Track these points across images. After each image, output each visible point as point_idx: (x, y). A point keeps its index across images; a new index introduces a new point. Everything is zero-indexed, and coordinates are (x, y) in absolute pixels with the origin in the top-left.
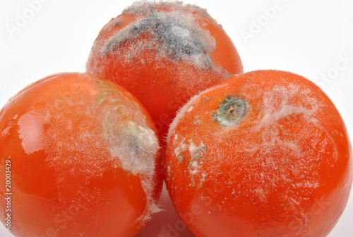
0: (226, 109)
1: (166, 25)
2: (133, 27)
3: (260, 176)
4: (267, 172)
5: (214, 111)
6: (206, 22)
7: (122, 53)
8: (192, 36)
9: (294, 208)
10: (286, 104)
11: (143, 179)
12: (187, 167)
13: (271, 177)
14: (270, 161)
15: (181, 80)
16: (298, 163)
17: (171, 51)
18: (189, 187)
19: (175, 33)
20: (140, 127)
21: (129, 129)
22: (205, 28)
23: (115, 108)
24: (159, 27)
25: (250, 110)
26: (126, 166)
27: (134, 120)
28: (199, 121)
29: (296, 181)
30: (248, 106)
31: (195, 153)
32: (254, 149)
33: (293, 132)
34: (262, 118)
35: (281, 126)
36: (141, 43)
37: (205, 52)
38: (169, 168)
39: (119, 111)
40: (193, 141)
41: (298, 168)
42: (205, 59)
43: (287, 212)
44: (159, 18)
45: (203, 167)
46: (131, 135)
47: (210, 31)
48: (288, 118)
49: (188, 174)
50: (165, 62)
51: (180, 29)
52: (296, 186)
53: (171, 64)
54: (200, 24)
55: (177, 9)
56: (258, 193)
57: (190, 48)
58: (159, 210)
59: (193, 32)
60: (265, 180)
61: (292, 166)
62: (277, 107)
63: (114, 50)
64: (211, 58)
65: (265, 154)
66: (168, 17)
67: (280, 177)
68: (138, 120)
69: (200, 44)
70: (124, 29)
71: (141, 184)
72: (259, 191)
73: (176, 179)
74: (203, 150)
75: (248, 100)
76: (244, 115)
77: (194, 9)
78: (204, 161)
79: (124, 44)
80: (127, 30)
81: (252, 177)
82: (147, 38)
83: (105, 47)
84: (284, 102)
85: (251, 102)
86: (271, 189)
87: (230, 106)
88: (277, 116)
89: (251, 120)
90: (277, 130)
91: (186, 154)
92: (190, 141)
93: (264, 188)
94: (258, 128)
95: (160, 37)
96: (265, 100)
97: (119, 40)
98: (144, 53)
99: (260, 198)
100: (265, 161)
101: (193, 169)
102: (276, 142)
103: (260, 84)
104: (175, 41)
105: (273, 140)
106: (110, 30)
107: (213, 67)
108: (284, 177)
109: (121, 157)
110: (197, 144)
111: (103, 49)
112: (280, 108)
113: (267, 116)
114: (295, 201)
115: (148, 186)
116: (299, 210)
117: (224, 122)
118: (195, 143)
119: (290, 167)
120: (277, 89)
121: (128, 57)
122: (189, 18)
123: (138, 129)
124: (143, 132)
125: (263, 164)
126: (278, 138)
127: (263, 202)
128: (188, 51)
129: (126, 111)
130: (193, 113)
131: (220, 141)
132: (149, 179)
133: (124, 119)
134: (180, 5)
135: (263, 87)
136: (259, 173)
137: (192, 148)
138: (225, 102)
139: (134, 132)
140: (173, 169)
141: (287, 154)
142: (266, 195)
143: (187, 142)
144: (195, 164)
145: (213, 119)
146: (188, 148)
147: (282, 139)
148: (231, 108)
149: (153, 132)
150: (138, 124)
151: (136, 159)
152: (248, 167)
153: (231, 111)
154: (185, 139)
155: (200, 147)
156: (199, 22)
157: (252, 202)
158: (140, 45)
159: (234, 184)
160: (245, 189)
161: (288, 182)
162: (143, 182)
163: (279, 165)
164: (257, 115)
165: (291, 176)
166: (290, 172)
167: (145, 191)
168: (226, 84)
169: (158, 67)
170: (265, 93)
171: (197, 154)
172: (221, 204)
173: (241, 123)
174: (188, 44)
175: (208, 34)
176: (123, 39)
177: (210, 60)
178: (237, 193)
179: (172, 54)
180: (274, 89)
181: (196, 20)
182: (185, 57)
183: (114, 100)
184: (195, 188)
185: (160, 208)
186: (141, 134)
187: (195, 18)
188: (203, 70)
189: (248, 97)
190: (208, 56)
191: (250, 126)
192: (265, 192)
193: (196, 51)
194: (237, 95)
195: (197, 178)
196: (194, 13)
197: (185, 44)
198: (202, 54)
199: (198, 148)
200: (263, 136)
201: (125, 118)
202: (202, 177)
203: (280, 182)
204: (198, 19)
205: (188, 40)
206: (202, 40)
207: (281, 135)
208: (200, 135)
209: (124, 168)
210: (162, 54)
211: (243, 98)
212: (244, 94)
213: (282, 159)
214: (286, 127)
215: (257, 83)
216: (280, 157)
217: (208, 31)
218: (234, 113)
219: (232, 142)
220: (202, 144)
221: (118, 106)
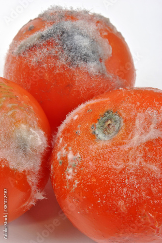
0: (105, 122)
1: (70, 34)
2: (41, 35)
3: (123, 191)
4: (129, 188)
5: (93, 123)
6: (106, 31)
7: (30, 56)
8: (91, 45)
9: (149, 221)
10: (155, 128)
11: (28, 175)
12: (64, 171)
13: (132, 192)
14: (133, 179)
15: (76, 84)
16: (158, 183)
17: (70, 58)
18: (64, 189)
19: (77, 42)
20: (31, 129)
21: (20, 132)
22: (105, 37)
23: (10, 113)
24: (64, 35)
25: (123, 129)
26: (12, 165)
27: (26, 122)
28: (79, 131)
29: (153, 198)
30: (122, 124)
31: (72, 161)
32: (120, 167)
33: (156, 156)
34: (131, 138)
35: (147, 149)
36: (46, 50)
37: (101, 60)
38: (52, 167)
39: (13, 116)
40: (72, 150)
41: (157, 187)
42: (100, 66)
43: (143, 223)
44: (65, 27)
45: (77, 175)
46: (21, 137)
47: (109, 41)
48: (154, 142)
49: (65, 178)
50: (64, 68)
51: (82, 38)
52: (154, 202)
53: (69, 70)
54: (101, 34)
55: (82, 19)
56: (120, 205)
57: (88, 56)
58: (43, 198)
59: (93, 41)
60: (127, 195)
61: (152, 185)
62: (146, 129)
63: (23, 53)
64: (106, 65)
65: (129, 172)
66: (73, 27)
67: (140, 193)
68: (31, 122)
69: (98, 52)
70: (34, 35)
71: (27, 179)
72: (121, 203)
73: (56, 178)
74: (79, 160)
75: (123, 118)
76: (118, 131)
77: (98, 19)
78: (78, 170)
79: (32, 48)
80: (35, 37)
81: (116, 191)
82: (52, 45)
83: (17, 49)
84: (152, 126)
85: (125, 121)
86: (132, 203)
87: (108, 120)
88: (145, 138)
89: (122, 139)
90: (143, 152)
91: (65, 159)
92: (70, 148)
93: (125, 201)
94: (126, 147)
95: (63, 45)
96: (137, 122)
97: (28, 45)
98: (48, 58)
99: (121, 209)
100: (128, 178)
101: (69, 175)
102: (140, 163)
103: (136, 104)
104: (76, 49)
105: (138, 160)
106: (24, 33)
107: (106, 74)
108: (144, 194)
109: (8, 159)
110: (75, 154)
111: (16, 51)
112: (148, 132)
113: (136, 137)
114: (151, 215)
115: (33, 180)
116: (154, 223)
117: (101, 136)
118: (73, 152)
119: (150, 186)
120: (149, 111)
121: (34, 60)
122: (92, 28)
123: (29, 131)
124: (33, 134)
125: (127, 181)
126: (142, 160)
127: (123, 213)
128: (85, 59)
129: (19, 115)
130: (77, 122)
131: (94, 154)
132: (34, 174)
133: (17, 122)
134: (86, 15)
135: (137, 109)
136: (122, 188)
137: (70, 156)
138: (104, 116)
139: (24, 134)
140: (55, 168)
141: (149, 175)
142: (126, 207)
143: (67, 150)
144: (70, 171)
145: (91, 131)
146: (67, 155)
147: (146, 161)
148: (109, 122)
149: (43, 133)
150: (30, 126)
151: (23, 159)
152: (114, 181)
153: (109, 125)
154: (66, 145)
155: (77, 157)
156: (100, 31)
157: (114, 211)
158: (45, 52)
159: (100, 194)
160: (109, 200)
161: (147, 198)
162: (28, 177)
163: (140, 184)
164: (128, 134)
165: (150, 193)
166: (150, 190)
167: (30, 184)
168: (108, 99)
169: (58, 72)
170: (138, 114)
171: (73, 163)
172: (88, 209)
173: (114, 139)
174: (86, 53)
175: (106, 43)
176: (32, 44)
177: (104, 67)
178: (102, 202)
179: (71, 62)
180: (147, 111)
181: (98, 29)
182: (82, 64)
183: (10, 106)
184: (68, 191)
185: (44, 196)
186: (31, 136)
187: (96, 28)
188: (97, 76)
189: (124, 115)
190: (103, 63)
191: (120, 144)
192: (125, 204)
193: (93, 59)
194: (115, 111)
195: (72, 183)
196: (98, 22)
197: (84, 52)
198: (98, 62)
199: (74, 157)
200: (130, 156)
201: (19, 121)
202: (75, 183)
203: (140, 198)
204: (100, 28)
205: (87, 49)
206: (100, 49)
207: (145, 156)
208: (78, 145)
209: (11, 167)
210: (62, 61)
211: (120, 115)
212: (121, 111)
213: (144, 179)
214: (151, 150)
215: (133, 103)
216: (142, 177)
217: (107, 40)
218: (111, 126)
219: (103, 157)
220: (79, 154)
221: (13, 111)
